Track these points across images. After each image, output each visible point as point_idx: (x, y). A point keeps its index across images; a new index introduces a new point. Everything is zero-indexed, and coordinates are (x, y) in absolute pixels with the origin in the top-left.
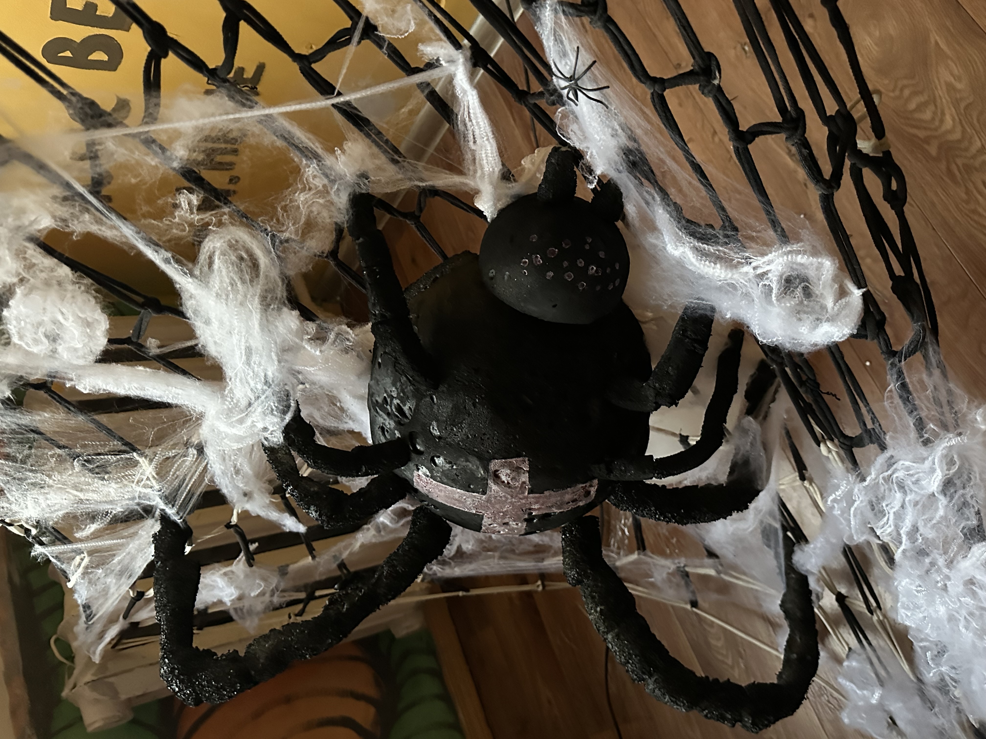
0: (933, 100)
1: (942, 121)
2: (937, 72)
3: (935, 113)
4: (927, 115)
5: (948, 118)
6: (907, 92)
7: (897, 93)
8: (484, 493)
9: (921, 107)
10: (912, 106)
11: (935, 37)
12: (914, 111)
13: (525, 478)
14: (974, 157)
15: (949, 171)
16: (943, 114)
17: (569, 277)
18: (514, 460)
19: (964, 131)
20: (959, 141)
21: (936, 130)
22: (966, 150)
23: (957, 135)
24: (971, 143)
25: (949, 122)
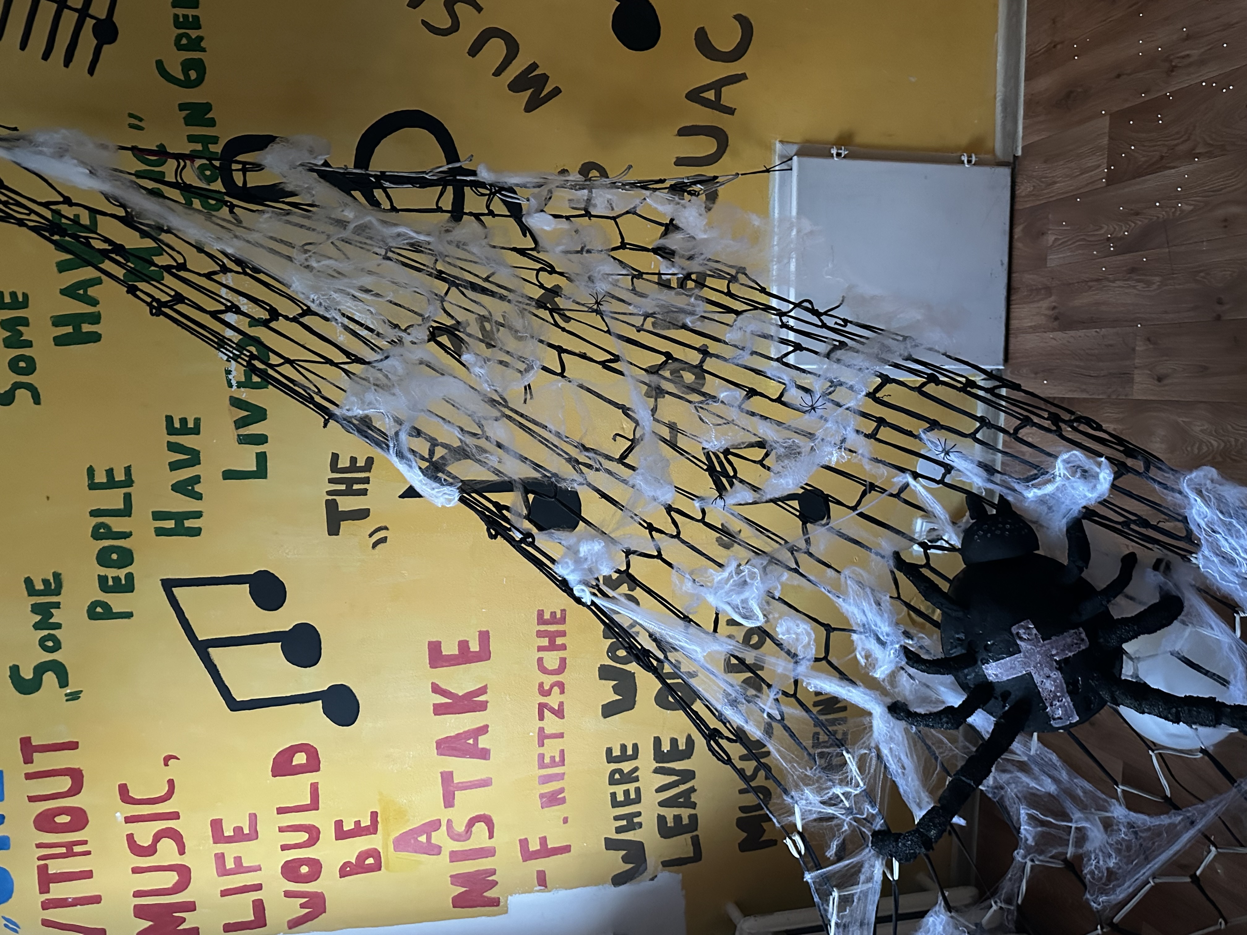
0: (1201, 442)
1: (1212, 445)
2: (1192, 430)
3: (1207, 445)
4: (1205, 449)
5: (1213, 442)
6: (1189, 449)
7: (1186, 452)
8: (1020, 652)
9: (1200, 449)
10: (1196, 451)
11: (1180, 420)
12: (1199, 452)
13: (1035, 631)
14: (1236, 446)
15: (1232, 459)
16: (1210, 442)
17: (998, 532)
18: (1022, 623)
19: (1223, 441)
20: (1225, 446)
21: (1213, 451)
22: (1231, 445)
23: (1223, 445)
24: (1229, 442)
25: (1215, 444)
